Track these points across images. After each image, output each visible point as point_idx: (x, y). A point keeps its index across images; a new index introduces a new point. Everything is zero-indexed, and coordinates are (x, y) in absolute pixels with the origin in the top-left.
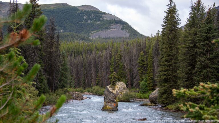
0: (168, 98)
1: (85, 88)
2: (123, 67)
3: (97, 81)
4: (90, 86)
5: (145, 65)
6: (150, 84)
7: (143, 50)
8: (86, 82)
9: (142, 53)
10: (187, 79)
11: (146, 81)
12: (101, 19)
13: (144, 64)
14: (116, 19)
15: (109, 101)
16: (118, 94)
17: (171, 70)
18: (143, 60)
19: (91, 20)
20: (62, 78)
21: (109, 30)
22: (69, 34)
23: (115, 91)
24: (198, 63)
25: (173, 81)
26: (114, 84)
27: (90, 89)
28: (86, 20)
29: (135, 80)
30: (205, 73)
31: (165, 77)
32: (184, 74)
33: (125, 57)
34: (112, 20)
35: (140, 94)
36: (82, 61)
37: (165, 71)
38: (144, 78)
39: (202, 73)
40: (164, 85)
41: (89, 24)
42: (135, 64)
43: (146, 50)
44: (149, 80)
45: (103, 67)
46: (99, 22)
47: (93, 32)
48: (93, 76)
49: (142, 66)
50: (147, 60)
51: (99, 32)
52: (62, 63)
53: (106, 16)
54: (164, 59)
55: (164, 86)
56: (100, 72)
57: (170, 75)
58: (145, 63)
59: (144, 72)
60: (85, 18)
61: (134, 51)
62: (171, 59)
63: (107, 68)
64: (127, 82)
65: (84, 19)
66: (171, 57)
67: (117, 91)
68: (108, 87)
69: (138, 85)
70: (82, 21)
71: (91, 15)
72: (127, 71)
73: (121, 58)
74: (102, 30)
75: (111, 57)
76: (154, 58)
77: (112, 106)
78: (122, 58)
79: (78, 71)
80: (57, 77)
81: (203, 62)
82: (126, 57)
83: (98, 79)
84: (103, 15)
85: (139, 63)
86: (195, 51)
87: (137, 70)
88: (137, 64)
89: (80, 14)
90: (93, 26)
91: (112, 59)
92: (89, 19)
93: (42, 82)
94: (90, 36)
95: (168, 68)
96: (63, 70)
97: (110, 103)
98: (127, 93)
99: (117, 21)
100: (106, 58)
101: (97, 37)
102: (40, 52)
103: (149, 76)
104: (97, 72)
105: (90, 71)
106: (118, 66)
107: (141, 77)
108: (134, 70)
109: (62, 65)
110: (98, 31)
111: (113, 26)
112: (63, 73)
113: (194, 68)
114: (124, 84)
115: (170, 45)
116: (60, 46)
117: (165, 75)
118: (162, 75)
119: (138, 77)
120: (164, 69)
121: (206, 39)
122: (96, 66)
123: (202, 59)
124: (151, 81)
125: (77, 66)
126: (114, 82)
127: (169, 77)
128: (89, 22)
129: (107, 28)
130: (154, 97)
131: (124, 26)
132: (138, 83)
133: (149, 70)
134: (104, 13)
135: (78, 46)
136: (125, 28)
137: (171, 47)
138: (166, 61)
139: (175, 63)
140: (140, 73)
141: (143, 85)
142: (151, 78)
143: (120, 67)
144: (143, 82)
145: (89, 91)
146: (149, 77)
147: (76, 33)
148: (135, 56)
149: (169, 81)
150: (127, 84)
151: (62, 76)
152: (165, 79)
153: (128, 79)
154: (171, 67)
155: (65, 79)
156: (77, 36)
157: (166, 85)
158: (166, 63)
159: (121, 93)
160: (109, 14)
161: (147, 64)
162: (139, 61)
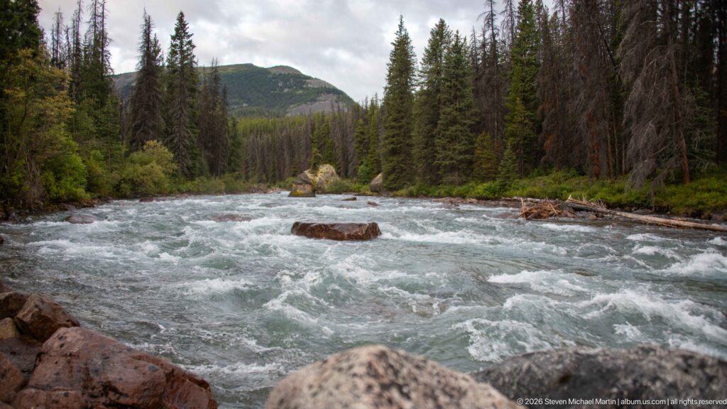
0: (398, 179)
1: (274, 183)
2: (332, 146)
3: (293, 170)
4: (281, 179)
5: (366, 140)
6: (373, 169)
7: (362, 117)
8: (277, 173)
9: (361, 121)
10: (425, 144)
11: (367, 165)
12: (305, 86)
13: (364, 139)
14: (327, 87)
15: (300, 182)
16: (321, 183)
17: (403, 134)
18: (362, 133)
19: (289, 88)
20: (233, 158)
21: (317, 103)
22: (255, 109)
23: (318, 178)
24: (442, 116)
25: (405, 153)
26: (315, 169)
27: (282, 183)
28: (282, 89)
29: (350, 165)
30: (452, 132)
31: (392, 146)
32: (421, 137)
33: (335, 129)
34: (322, 87)
35: (357, 185)
36: (270, 140)
37: (393, 136)
38: (364, 160)
39: (448, 133)
40: (391, 158)
41: (287, 94)
42: (351, 140)
43: (366, 116)
44: (371, 164)
45: (301, 148)
46: (301, 92)
47: (292, 106)
48: (287, 162)
49: (361, 142)
50: (368, 132)
51: (301, 107)
52: (232, 134)
53: (312, 81)
54: (391, 117)
55: (391, 161)
56: (296, 156)
57: (401, 142)
58: (366, 137)
59: (365, 151)
60: (280, 84)
61: (349, 120)
62: (402, 118)
63: (307, 149)
64: (339, 168)
65: (278, 86)
66: (402, 114)
67: (320, 179)
68: (306, 172)
69: (355, 171)
70: (276, 90)
71: (289, 80)
72: (339, 152)
73: (329, 132)
74: (306, 103)
75: (313, 129)
76: (379, 128)
77: (305, 189)
78: (331, 131)
79: (264, 157)
80: (224, 157)
81: (450, 114)
82: (337, 129)
83: (294, 168)
84: (308, 81)
85: (357, 136)
86: (438, 98)
87: (353, 149)
88: (353, 140)
89: (273, 78)
90: (292, 96)
91: (315, 133)
92: (285, 86)
93: (195, 159)
94: (287, 113)
95: (397, 132)
96: (233, 145)
97: (302, 186)
98: (337, 181)
99: (329, 89)
100: (306, 132)
101: (298, 114)
102: (190, 109)
103: (372, 157)
104: (292, 156)
105: (282, 155)
106: (324, 144)
107: (360, 159)
108: (349, 149)
109: (231, 137)
110: (299, 105)
111: (323, 97)
112: (233, 151)
113: (435, 125)
114: (332, 167)
115: (401, 95)
116: (227, 107)
117: (392, 143)
118: (388, 144)
119: (355, 160)
120: (391, 134)
121: (453, 78)
122: (290, 146)
123: (448, 110)
124: (375, 165)
125: (263, 149)
126: (315, 164)
127: (399, 146)
128: (286, 90)
129: (314, 100)
130: (377, 185)
131: (339, 98)
132: (355, 169)
133: (372, 148)
134: (309, 78)
135: (266, 123)
136: (342, 100)
137: (401, 98)
138: (395, 120)
139: (408, 124)
140: (359, 153)
141: (362, 171)
142: (376, 160)
143: (327, 145)
144: (362, 166)
145: (280, 187)
146: (373, 159)
147: (267, 107)
148: (350, 127)
149: (399, 153)
150: (339, 171)
151: (232, 154)
152: (393, 149)
153: (340, 163)
154: (402, 131)
155: (237, 160)
156: (268, 112)
157: (395, 159)
158: (394, 124)
159: (327, 181)
160: (316, 79)
161: (369, 138)
162: (356, 134)
